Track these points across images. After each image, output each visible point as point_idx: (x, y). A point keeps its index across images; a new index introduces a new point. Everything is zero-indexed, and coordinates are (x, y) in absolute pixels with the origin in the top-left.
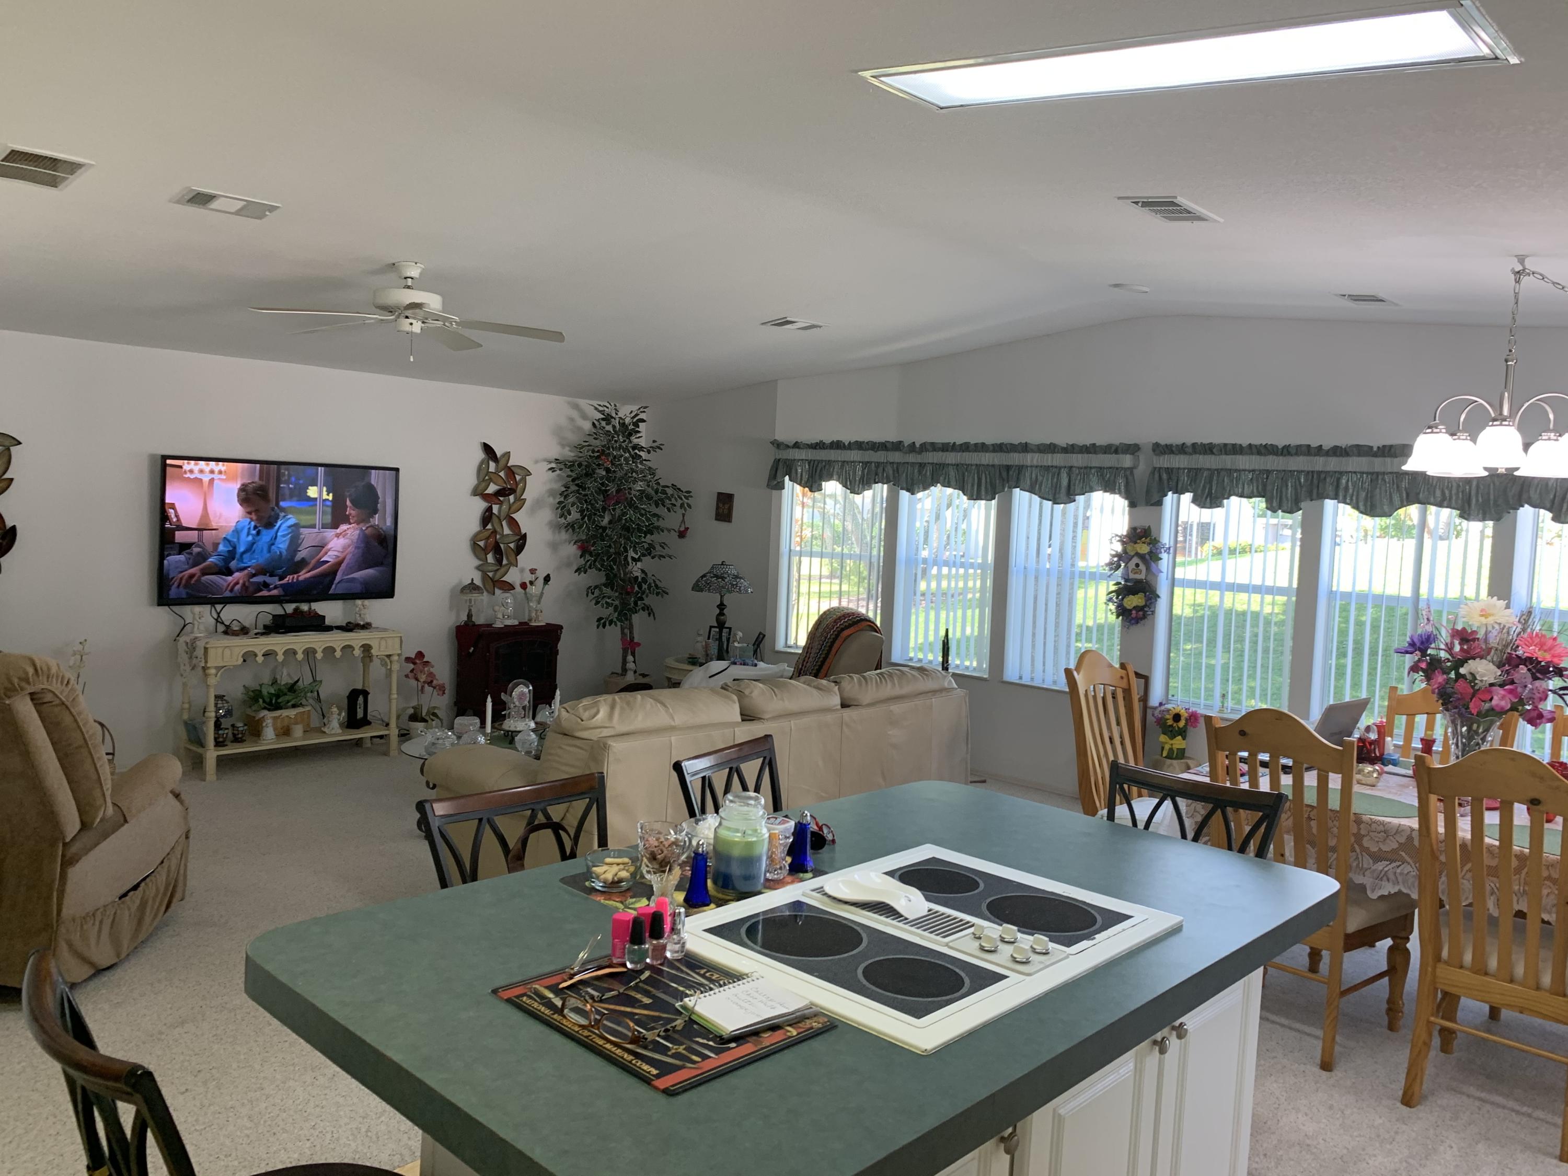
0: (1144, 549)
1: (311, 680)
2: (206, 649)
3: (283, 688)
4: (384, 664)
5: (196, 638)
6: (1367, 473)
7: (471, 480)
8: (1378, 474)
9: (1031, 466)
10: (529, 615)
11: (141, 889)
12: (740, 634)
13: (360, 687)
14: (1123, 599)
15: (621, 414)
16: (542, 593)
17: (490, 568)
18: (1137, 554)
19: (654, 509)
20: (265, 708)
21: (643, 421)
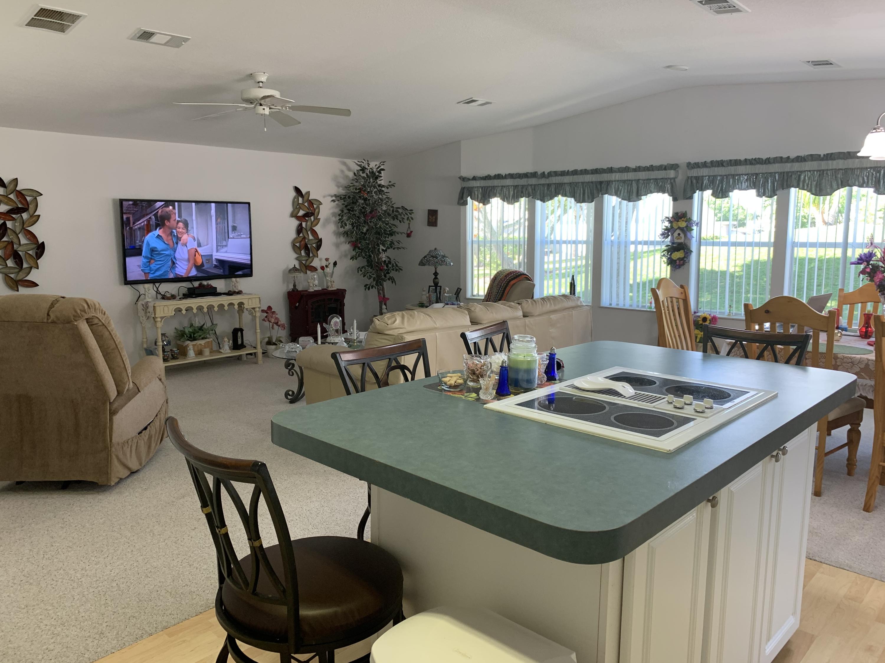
0: (683, 224)
1: (211, 324)
2: (154, 307)
3: (196, 328)
4: (251, 314)
5: (148, 302)
6: (817, 171)
7: (289, 209)
8: (823, 171)
9: (615, 181)
10: (327, 285)
11: (148, 429)
12: (447, 289)
13: (238, 327)
14: (671, 254)
15: (371, 166)
16: (333, 272)
17: (304, 259)
18: (679, 228)
19: (392, 222)
20: (188, 340)
21: (383, 170)
